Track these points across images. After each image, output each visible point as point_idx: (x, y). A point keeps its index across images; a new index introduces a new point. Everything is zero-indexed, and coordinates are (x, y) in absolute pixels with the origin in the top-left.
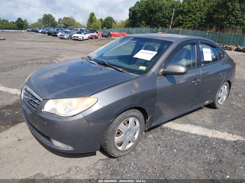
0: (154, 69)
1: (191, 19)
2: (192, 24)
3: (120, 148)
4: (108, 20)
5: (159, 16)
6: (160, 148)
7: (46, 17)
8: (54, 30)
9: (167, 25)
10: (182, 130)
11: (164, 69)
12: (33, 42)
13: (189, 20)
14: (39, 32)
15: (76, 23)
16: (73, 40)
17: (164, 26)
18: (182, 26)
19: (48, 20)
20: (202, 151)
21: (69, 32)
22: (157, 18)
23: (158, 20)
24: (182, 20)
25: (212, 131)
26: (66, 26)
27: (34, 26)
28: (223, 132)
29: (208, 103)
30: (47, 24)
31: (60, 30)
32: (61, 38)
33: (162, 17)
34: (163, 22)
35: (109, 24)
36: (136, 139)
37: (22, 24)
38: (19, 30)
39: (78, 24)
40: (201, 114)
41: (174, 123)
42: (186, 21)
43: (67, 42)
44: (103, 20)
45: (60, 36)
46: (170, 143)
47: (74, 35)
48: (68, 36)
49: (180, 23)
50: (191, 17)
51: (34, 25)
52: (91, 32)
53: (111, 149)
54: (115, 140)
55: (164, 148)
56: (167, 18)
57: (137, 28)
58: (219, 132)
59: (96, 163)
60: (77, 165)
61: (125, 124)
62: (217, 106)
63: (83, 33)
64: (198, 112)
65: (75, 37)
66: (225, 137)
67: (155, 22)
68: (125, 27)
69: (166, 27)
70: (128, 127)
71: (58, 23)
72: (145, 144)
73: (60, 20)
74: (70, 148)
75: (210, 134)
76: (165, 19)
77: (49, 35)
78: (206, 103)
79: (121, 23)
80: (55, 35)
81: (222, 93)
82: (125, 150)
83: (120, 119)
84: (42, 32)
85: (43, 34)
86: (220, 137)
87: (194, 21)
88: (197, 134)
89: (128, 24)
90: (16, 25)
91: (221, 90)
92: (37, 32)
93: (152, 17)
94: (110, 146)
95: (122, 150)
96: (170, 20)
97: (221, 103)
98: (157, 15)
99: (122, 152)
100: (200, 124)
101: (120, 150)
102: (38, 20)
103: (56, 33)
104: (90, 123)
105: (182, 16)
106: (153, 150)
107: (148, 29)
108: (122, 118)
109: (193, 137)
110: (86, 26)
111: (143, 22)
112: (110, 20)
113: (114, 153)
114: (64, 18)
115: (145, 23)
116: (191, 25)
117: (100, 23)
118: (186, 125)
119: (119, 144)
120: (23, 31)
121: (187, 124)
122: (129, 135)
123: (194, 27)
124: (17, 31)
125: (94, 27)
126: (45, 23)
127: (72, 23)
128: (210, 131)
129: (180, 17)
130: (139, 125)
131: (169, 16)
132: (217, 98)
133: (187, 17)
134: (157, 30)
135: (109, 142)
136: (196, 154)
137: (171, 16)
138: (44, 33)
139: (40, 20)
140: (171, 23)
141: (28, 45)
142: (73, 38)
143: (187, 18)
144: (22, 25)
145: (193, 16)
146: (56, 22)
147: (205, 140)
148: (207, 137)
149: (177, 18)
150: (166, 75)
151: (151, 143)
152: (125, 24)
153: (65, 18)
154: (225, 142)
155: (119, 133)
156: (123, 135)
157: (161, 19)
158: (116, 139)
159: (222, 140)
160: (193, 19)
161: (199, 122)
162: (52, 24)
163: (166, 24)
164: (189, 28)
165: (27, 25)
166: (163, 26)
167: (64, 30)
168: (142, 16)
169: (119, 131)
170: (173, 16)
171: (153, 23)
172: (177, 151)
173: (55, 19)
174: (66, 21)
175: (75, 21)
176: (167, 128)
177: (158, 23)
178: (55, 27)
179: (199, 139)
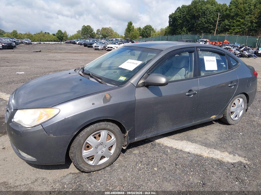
0: (133, 80)
1: (239, 23)
2: (241, 28)
3: (91, 163)
4: (147, 28)
5: (202, 21)
6: (140, 165)
7: (84, 28)
8: (90, 41)
9: (212, 31)
10: (175, 147)
11: (145, 79)
12: (66, 53)
13: (237, 25)
14: (76, 44)
15: (114, 33)
16: (107, 50)
17: (209, 32)
18: (228, 31)
19: (87, 31)
20: (187, 172)
21: (104, 43)
22: (200, 24)
23: (201, 26)
24: (228, 24)
25: (210, 150)
26: (104, 37)
27: (73, 38)
28: (224, 152)
29: (215, 117)
30: (86, 35)
31: (95, 41)
32: (96, 49)
33: (205, 22)
34: (207, 27)
35: (148, 32)
36: (112, 154)
37: (62, 35)
38: (59, 42)
39: (116, 34)
40: (206, 131)
41: (169, 139)
42: (233, 26)
43: (101, 52)
44: (141, 29)
45: (95, 47)
46: (154, 161)
47: (108, 46)
48: (102, 47)
49: (227, 29)
50: (239, 21)
51: (73, 36)
52: (126, 42)
53: (79, 163)
54: (84, 154)
55: (145, 166)
56: (211, 23)
57: (177, 36)
58: (218, 152)
59: (65, 177)
60: (45, 177)
61: (95, 138)
62: (230, 121)
63: (117, 43)
64: (205, 128)
65: (109, 47)
66: (223, 158)
67: (198, 29)
68: (165, 35)
69: (211, 33)
70: (99, 141)
71: (97, 34)
72: (126, 160)
73: (98, 30)
74: (33, 159)
75: (206, 153)
76: (209, 25)
77: (85, 46)
78: (212, 117)
79: (160, 31)
80: (90, 46)
81: (236, 107)
82: (98, 164)
83: (86, 132)
84: (79, 44)
85: (79, 46)
86: (217, 157)
87: (243, 25)
88: (190, 152)
89: (168, 32)
90: (56, 37)
91: (234, 104)
92: (74, 43)
93: (195, 23)
94: (76, 160)
95: (93, 165)
96: (215, 26)
97: (237, 118)
98: (200, 21)
99: (94, 167)
100: (200, 141)
101: (91, 164)
102: (77, 31)
103: (91, 44)
104: (50, 134)
105: (228, 20)
106: (132, 167)
107: (190, 36)
108: (90, 130)
109: (184, 155)
110: (124, 36)
111: (184, 29)
112: (148, 29)
113: (82, 167)
114: (102, 28)
115: (187, 30)
116: (239, 30)
117: (138, 32)
118: (182, 142)
119: (90, 158)
120: (62, 43)
121: (184, 141)
122: (102, 149)
123: (243, 33)
124: (57, 43)
125: (132, 36)
126: (84, 34)
127: (110, 34)
128: (207, 150)
129: (226, 22)
130: (115, 139)
131: (213, 21)
132: (228, 112)
133: (235, 21)
134: (198, 37)
135: (75, 156)
136: (178, 174)
137: (216, 21)
138: (81, 44)
139: (79, 32)
140: (216, 28)
141: (59, 57)
142: (107, 49)
143: (234, 23)
144: (62, 37)
145: (241, 20)
146: (94, 33)
147: (197, 159)
148: (201, 156)
149: (223, 22)
150: (149, 86)
151: (134, 159)
152: (164, 32)
153: (104, 29)
154: (220, 163)
155: (88, 147)
156: (92, 149)
157: (204, 25)
158: (84, 152)
159: (218, 161)
160: (242, 23)
161: (200, 139)
162: (90, 35)
163: (210, 30)
164: (236, 33)
165: (66, 37)
166: (206, 33)
167: (99, 41)
168: (183, 22)
169: (88, 145)
170: (219, 21)
171: (196, 29)
172: (158, 169)
173: (93, 30)
174: (104, 32)
175: (113, 31)
176: (159, 144)
177: (201, 29)
178: (93, 38)
179: (190, 158)
